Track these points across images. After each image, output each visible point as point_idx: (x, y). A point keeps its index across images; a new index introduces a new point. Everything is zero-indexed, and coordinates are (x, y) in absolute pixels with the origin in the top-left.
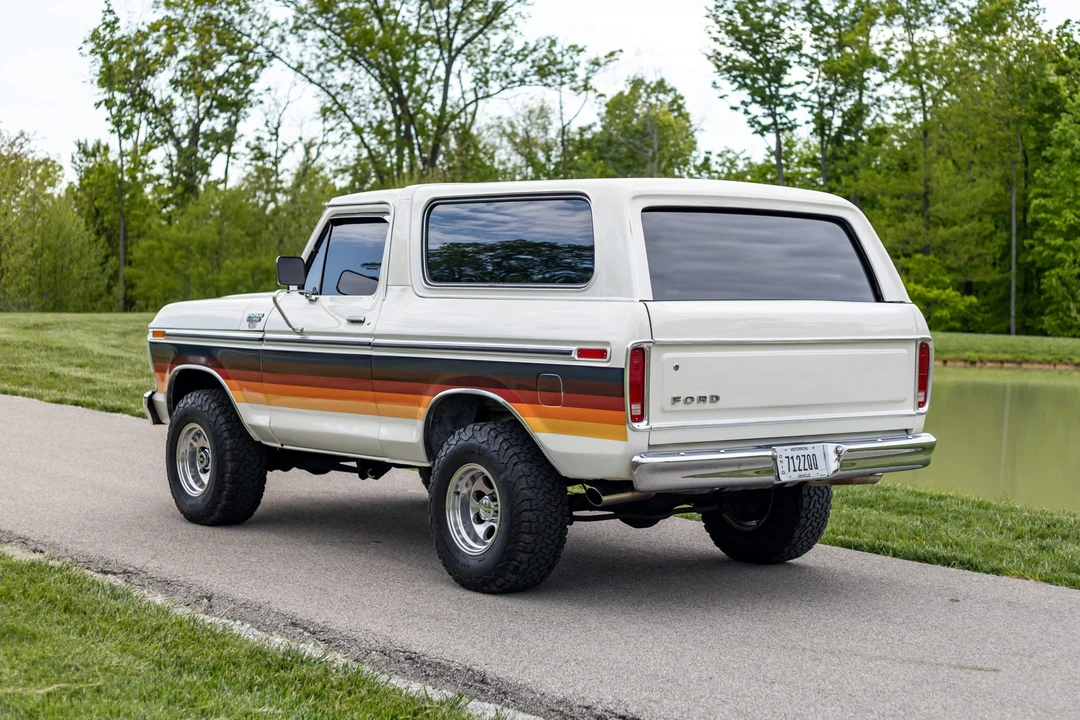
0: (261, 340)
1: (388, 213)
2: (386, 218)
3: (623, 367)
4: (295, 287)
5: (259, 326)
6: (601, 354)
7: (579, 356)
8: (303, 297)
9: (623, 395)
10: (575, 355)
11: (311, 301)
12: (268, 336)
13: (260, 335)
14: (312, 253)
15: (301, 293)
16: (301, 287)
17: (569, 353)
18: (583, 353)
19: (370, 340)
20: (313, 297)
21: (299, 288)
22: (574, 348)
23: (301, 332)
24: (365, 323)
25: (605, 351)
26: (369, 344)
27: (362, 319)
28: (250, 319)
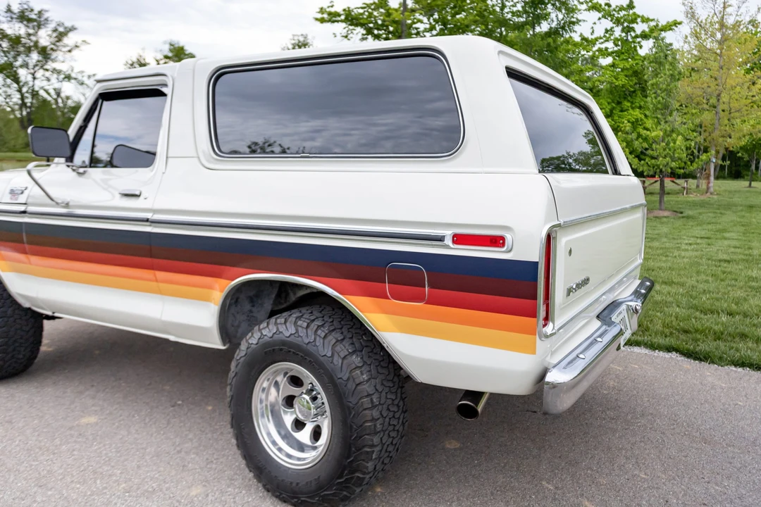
0: (24, 212)
1: (166, 85)
2: (164, 90)
3: (538, 261)
4: (63, 160)
5: (22, 199)
6: (497, 241)
7: (454, 242)
8: (69, 169)
9: (534, 297)
10: (448, 241)
11: (79, 174)
12: (30, 209)
13: (22, 208)
14: (81, 127)
15: (68, 166)
16: (70, 159)
17: (441, 239)
18: (459, 239)
19: (149, 215)
20: (81, 170)
21: (67, 161)
22: (448, 233)
23: (67, 205)
24: (142, 197)
25: (503, 238)
26: (147, 220)
27: (137, 193)
28: (12, 192)
